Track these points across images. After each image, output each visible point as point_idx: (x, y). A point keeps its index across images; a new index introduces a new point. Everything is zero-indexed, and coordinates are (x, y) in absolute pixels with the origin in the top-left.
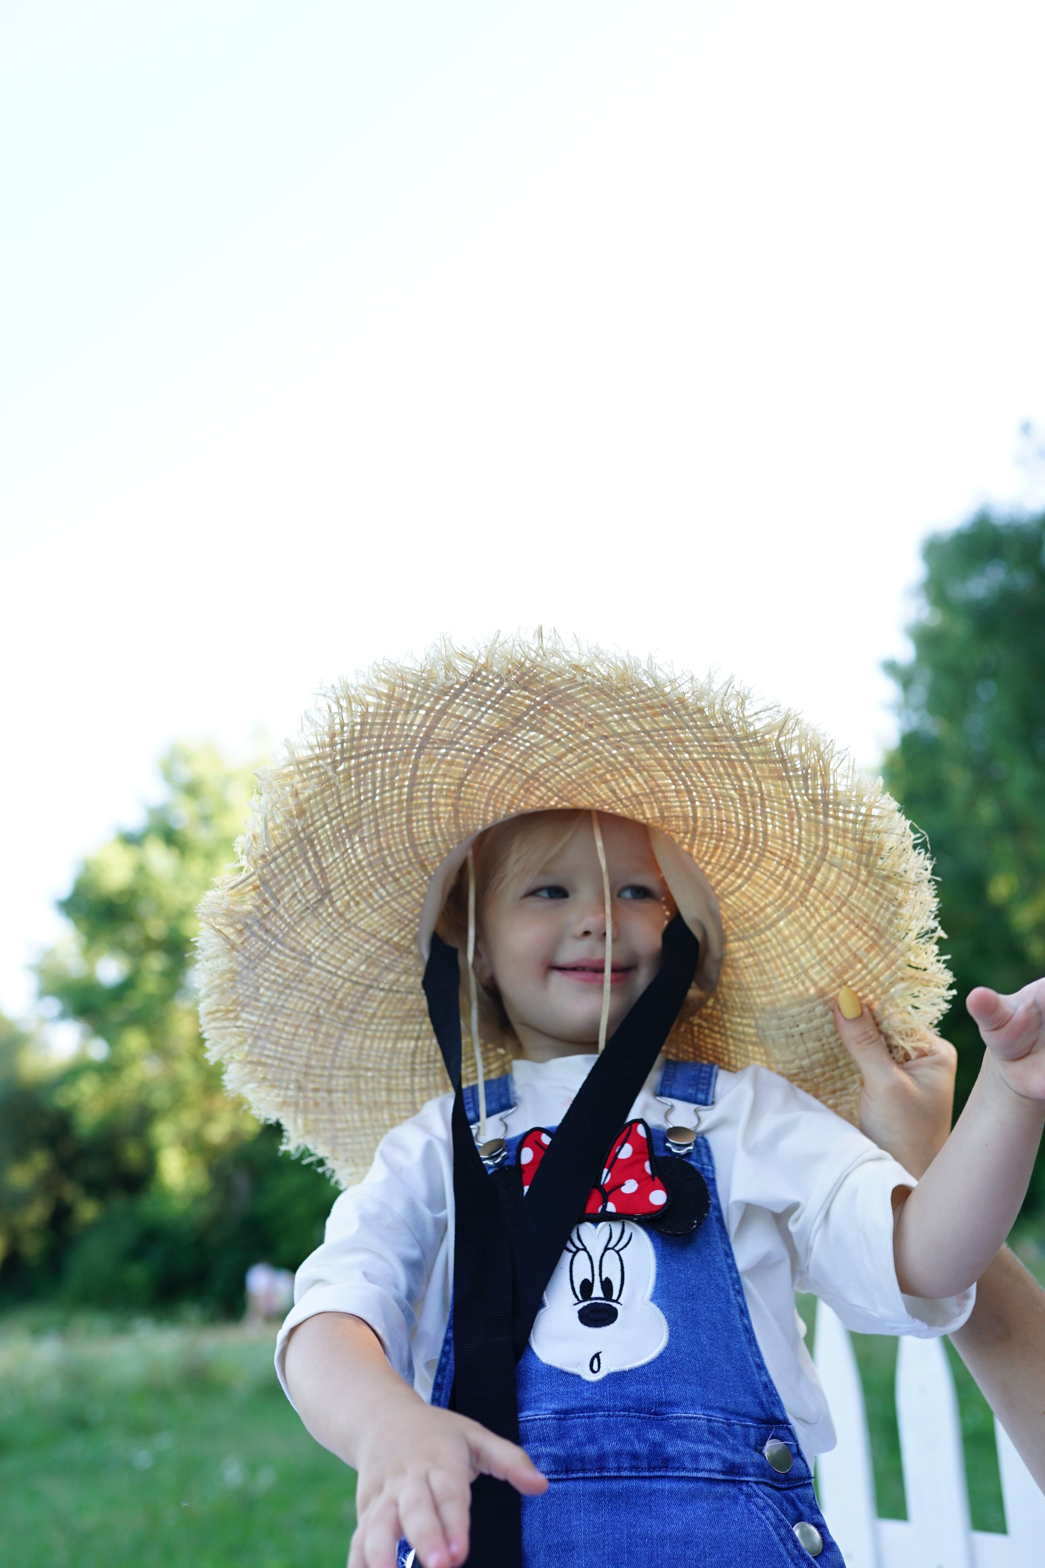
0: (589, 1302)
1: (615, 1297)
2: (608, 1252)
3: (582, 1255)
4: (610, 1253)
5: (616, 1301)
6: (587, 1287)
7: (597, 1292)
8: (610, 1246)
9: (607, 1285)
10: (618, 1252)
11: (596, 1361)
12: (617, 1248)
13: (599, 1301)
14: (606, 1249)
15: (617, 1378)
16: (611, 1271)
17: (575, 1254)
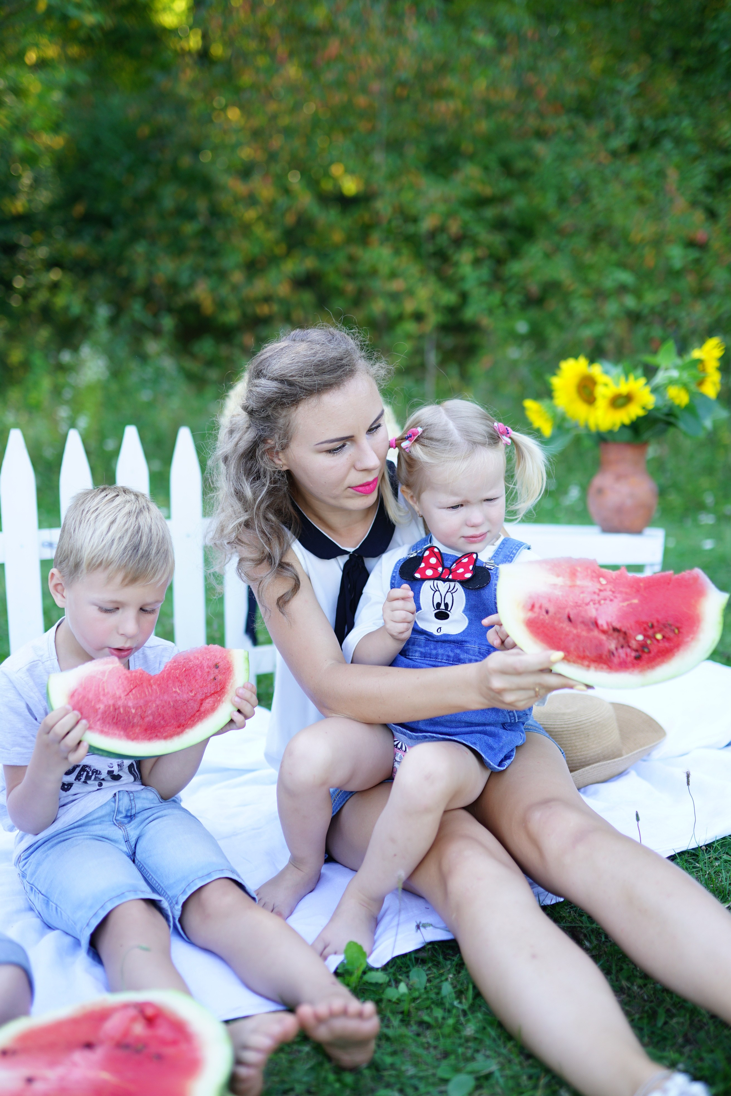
0: (439, 610)
1: (449, 609)
2: (448, 593)
3: (437, 593)
4: (449, 594)
5: (449, 611)
6: (439, 605)
7: (443, 607)
8: (449, 591)
9: (446, 605)
10: (452, 593)
11: (439, 629)
12: (452, 592)
13: (443, 610)
14: (447, 592)
15: (445, 635)
16: (449, 600)
17: (435, 592)
